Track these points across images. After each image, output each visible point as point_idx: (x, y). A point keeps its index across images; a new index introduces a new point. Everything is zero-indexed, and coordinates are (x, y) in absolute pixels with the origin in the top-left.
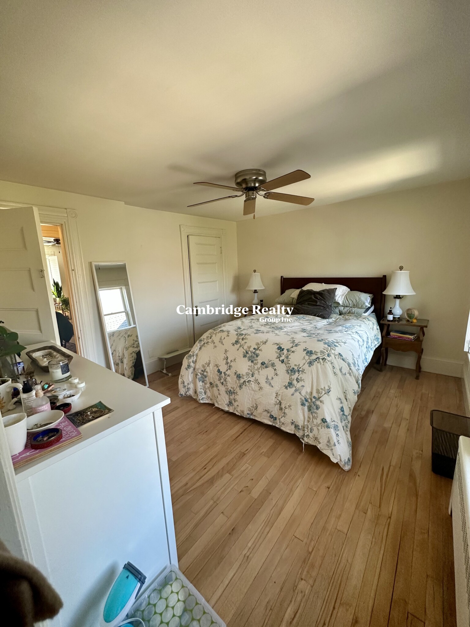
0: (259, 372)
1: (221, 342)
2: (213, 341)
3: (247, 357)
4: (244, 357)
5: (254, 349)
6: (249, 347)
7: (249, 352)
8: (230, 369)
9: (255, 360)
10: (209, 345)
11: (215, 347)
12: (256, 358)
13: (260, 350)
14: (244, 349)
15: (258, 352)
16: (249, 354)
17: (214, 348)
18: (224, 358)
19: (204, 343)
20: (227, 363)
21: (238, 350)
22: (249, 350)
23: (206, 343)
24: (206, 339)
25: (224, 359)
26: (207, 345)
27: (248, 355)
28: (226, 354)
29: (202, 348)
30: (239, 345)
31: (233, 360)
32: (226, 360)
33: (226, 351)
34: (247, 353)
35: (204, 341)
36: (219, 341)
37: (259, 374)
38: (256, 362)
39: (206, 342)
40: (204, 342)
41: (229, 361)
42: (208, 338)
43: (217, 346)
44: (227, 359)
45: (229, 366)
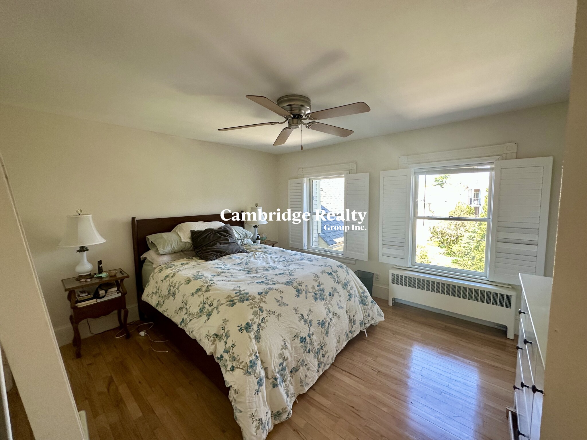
0: (331, 304)
1: (281, 303)
2: (269, 312)
3: (318, 298)
4: (316, 301)
5: (318, 286)
6: (313, 288)
7: (317, 292)
8: (311, 325)
9: (324, 296)
10: (267, 321)
11: (279, 315)
12: (324, 294)
13: (322, 285)
14: (311, 293)
15: (322, 287)
16: (318, 294)
17: (279, 319)
18: (299, 319)
19: (259, 325)
20: (306, 321)
21: (306, 298)
22: (316, 290)
23: (260, 322)
24: (255, 318)
25: (299, 321)
26: (265, 324)
27: (318, 296)
28: (299, 312)
29: (260, 333)
30: (304, 292)
31: (309, 312)
32: (302, 319)
33: (296, 309)
34: (316, 294)
35: (255, 323)
36: (279, 305)
37: (332, 306)
38: (325, 297)
39: (261, 320)
40: (257, 324)
41: (306, 317)
42: (257, 314)
43: (280, 314)
44: (303, 316)
45: (310, 322)
